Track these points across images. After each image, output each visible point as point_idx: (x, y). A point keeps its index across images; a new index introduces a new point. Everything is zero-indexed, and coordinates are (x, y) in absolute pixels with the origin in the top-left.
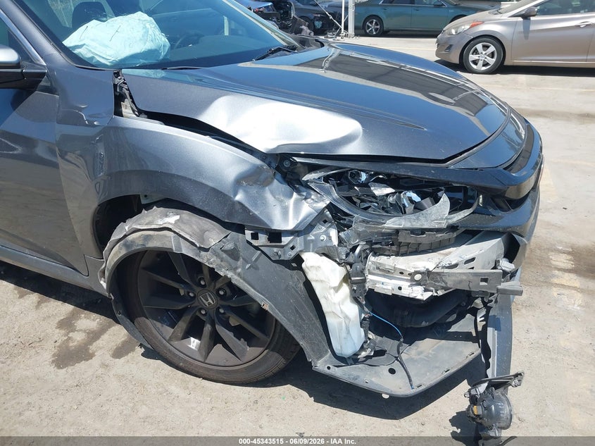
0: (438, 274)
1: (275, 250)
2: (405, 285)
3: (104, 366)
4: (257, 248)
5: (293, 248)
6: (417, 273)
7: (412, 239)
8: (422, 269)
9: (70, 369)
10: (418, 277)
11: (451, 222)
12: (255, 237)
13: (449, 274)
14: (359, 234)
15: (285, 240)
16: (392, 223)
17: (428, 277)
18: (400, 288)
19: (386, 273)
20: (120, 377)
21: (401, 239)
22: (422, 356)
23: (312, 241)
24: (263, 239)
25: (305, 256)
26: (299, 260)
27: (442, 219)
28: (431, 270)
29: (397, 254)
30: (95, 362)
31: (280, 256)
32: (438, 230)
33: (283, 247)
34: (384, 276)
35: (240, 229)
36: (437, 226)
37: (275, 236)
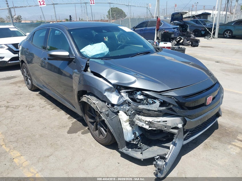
0: (153, 123)
1: (113, 109)
2: (144, 124)
3: (79, 135)
4: (108, 108)
5: (117, 109)
6: (147, 121)
7: (147, 112)
8: (148, 121)
9: (71, 135)
10: (147, 122)
11: (159, 109)
12: (108, 104)
13: (156, 124)
14: (133, 108)
15: (115, 107)
16: (141, 107)
17: (150, 123)
18: (143, 125)
19: (140, 120)
20: (81, 139)
21: (143, 111)
22: (153, 150)
23: (122, 108)
24: (110, 106)
25: (120, 112)
26: (118, 112)
27: (156, 108)
28: (150, 121)
29: (144, 116)
30: (77, 134)
31: (114, 111)
32: (155, 111)
33: (114, 108)
34: (139, 121)
35: (105, 102)
36: (154, 110)
37: (113, 105)
